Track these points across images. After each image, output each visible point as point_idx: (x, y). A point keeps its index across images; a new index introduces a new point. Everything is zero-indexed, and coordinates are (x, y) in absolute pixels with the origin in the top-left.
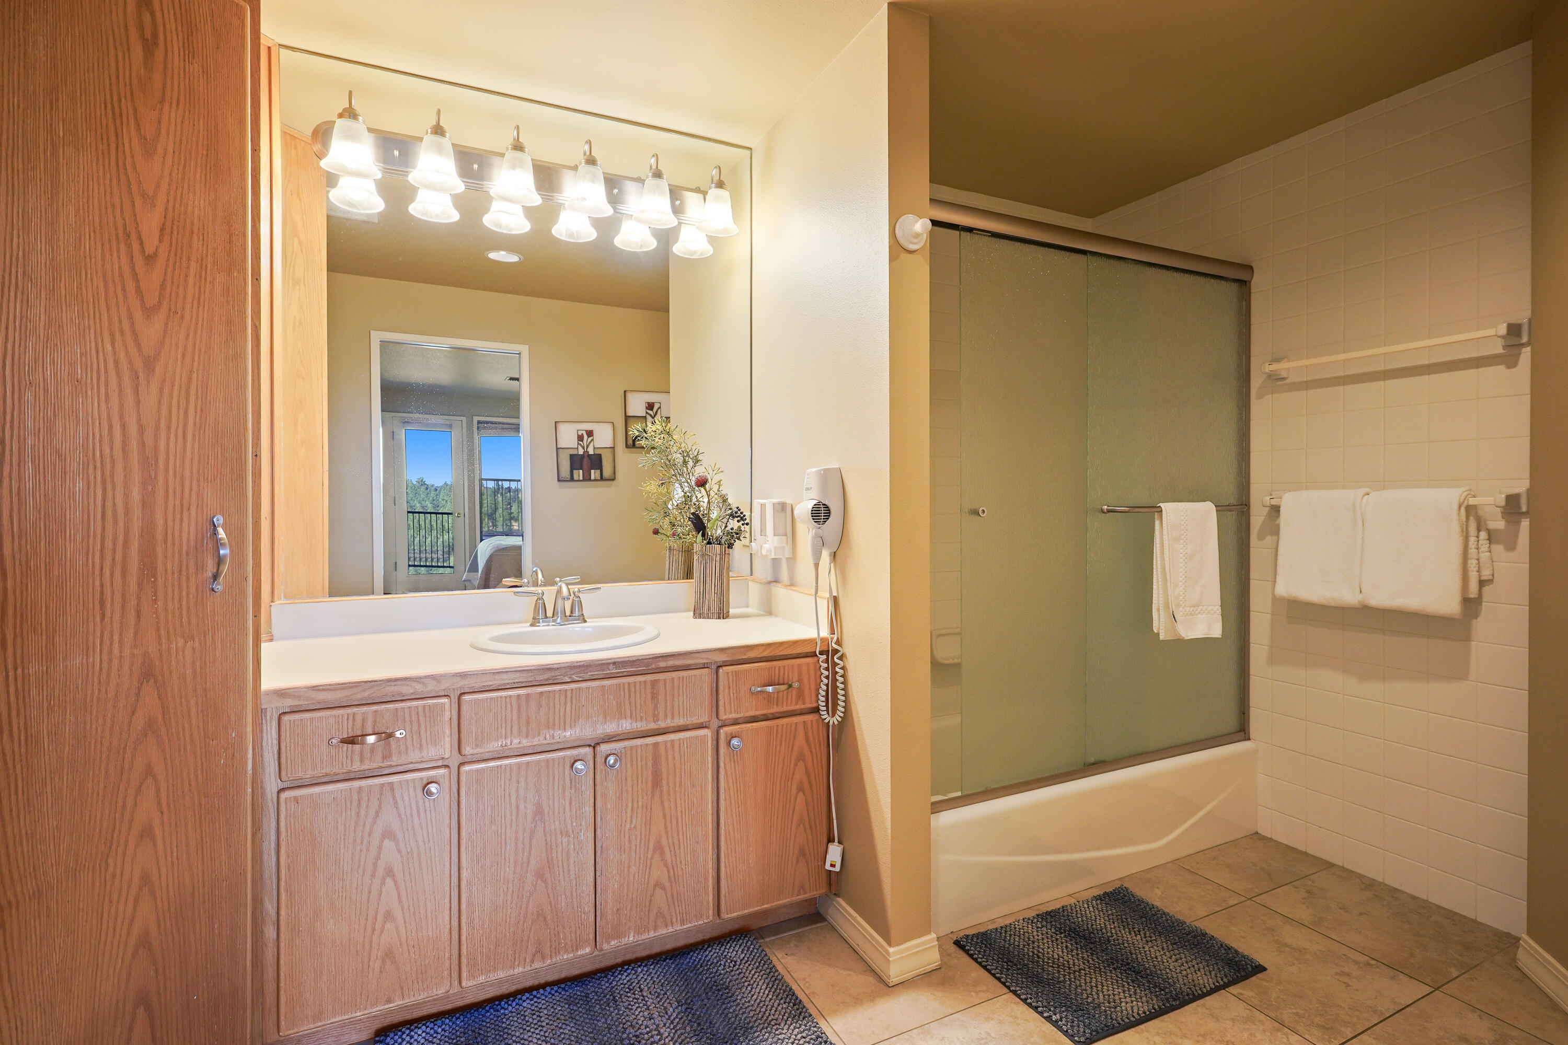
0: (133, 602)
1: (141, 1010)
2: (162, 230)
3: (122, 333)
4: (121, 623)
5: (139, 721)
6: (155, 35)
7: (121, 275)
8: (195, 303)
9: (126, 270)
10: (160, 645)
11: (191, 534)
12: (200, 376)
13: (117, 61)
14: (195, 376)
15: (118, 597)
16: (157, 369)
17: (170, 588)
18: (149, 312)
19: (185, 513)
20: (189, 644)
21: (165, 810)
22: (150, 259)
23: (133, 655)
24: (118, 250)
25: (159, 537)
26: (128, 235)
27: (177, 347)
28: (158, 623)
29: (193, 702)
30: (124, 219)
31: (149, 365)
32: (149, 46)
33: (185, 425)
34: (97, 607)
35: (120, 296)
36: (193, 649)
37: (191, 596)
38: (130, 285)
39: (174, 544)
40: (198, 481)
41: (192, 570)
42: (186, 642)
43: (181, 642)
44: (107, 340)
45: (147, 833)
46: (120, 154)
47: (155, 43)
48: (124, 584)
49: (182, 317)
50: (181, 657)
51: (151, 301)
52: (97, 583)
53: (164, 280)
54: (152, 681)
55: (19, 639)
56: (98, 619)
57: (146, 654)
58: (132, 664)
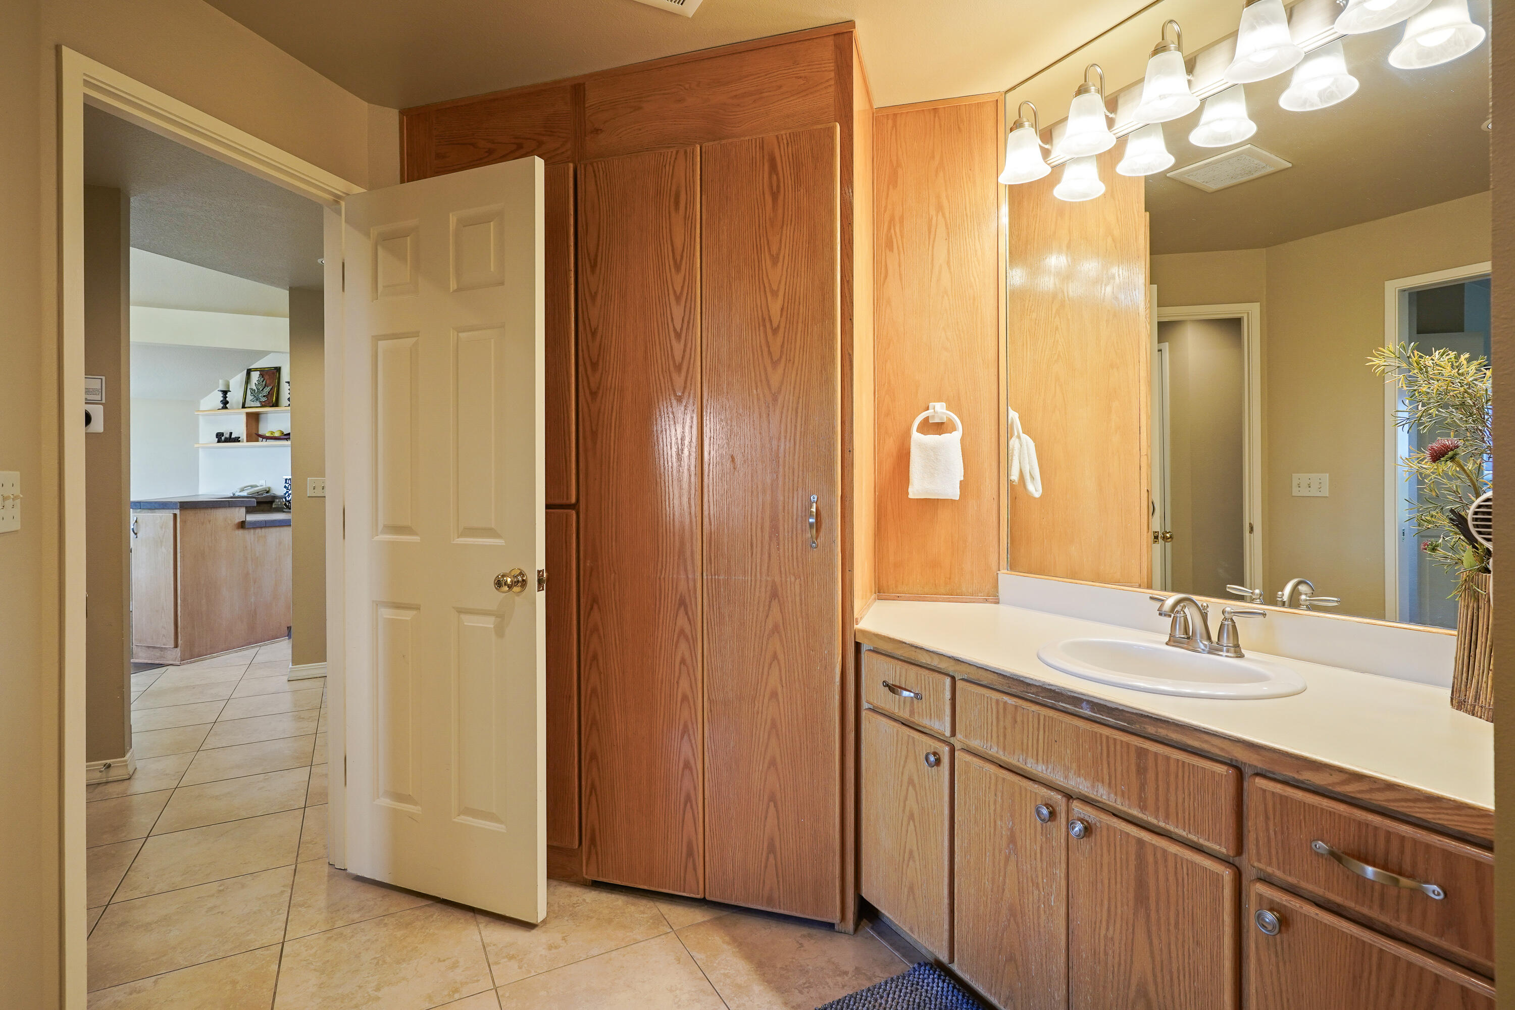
0: (767, 547)
1: (772, 804)
2: (782, 309)
3: (761, 381)
4: (761, 559)
5: (770, 625)
6: (778, 186)
7: (761, 347)
8: (801, 350)
9: (763, 342)
10: (781, 577)
11: (799, 507)
12: (804, 399)
13: (759, 216)
14: (801, 400)
15: (759, 542)
16: (779, 401)
17: (786, 541)
18: (775, 364)
19: (795, 493)
20: (798, 581)
21: (784, 685)
22: (775, 331)
23: (767, 581)
24: (759, 330)
25: (781, 508)
26: (764, 320)
27: (791, 383)
28: (780, 563)
29: (800, 620)
30: (762, 311)
31: (775, 399)
32: (775, 196)
33: (795, 434)
34: (749, 547)
35: (760, 359)
36: (800, 584)
37: (799, 548)
38: (765, 349)
39: (788, 513)
40: (803, 471)
41: (799, 531)
42: (796, 579)
43: (793, 579)
44: (754, 387)
45: (774, 695)
46: (761, 272)
47: (778, 192)
48: (762, 536)
49: (794, 362)
50: (793, 588)
51: (775, 358)
52: (749, 534)
53: (783, 342)
54: (777, 600)
55: (716, 559)
56: (750, 555)
57: (773, 581)
58: (766, 587)
